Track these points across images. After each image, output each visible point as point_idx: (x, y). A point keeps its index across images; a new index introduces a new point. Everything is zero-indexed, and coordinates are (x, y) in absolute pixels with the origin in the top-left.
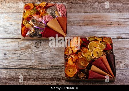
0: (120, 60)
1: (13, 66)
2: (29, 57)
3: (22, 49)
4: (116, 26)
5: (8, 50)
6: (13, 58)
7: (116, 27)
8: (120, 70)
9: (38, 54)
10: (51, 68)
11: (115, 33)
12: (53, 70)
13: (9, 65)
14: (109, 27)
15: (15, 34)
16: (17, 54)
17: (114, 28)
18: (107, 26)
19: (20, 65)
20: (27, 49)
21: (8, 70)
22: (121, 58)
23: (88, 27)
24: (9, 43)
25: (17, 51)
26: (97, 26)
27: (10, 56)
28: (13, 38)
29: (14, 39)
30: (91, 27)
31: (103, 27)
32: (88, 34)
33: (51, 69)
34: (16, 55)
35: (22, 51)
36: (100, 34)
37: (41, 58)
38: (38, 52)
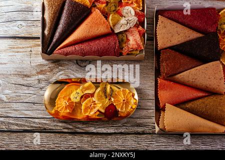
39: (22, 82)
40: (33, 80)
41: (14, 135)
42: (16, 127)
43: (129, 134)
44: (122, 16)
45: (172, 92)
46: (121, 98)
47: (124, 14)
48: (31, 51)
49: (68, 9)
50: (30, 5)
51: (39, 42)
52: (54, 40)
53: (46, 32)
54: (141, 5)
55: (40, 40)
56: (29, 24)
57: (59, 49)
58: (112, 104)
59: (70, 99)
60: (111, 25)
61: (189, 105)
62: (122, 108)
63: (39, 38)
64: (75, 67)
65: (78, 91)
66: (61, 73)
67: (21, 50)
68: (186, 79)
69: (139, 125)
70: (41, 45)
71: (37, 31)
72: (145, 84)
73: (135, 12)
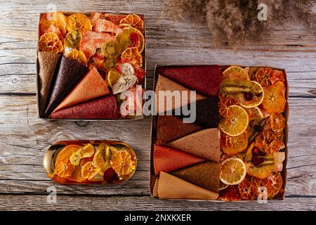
0: (308, 169)
1: (18, 187)
3: (40, 131)
4: (312, 51)
6: (17, 161)
7: (310, 54)
8: (306, 200)
10: (122, 193)
11: (305, 75)
12: (128, 199)
13: (8, 182)
15: (13, 77)
16: (27, 147)
17: (306, 57)
18: (286, 48)
19: (37, 183)
20: (53, 130)
22: (312, 163)
25: (24, 136)
26: (254, 50)
27: (6, 153)
29: (14, 98)
33: (120, 195)
34: (24, 149)
35: (39, 137)
39: (21, 143)
40: (31, 141)
41: (16, 198)
42: (17, 190)
43: (128, 196)
44: (121, 73)
45: (167, 160)
46: (121, 161)
47: (123, 71)
48: (28, 109)
49: (64, 69)
50: (23, 56)
51: (35, 99)
52: (51, 102)
53: (42, 92)
54: (141, 62)
55: (36, 97)
56: (24, 79)
57: (56, 111)
58: (111, 168)
59: (69, 161)
60: (110, 83)
61: (183, 173)
62: (121, 172)
63: (35, 94)
64: (73, 126)
65: (77, 153)
66: (59, 133)
67: (17, 108)
68: (182, 147)
69: (138, 187)
70: (37, 103)
71: (32, 87)
72: (144, 144)
73: (135, 69)
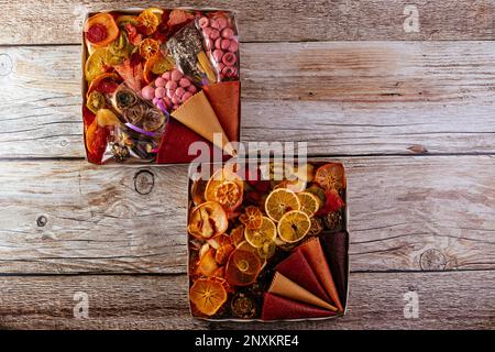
2: (121, 232)
5: (47, 207)
9: (146, 219)
14: (384, 105)
21: (59, 280)
23: (312, 105)
24: (48, 176)
28: (58, 159)
30: (325, 106)
31: (365, 105)
32: (313, 137)
36: (352, 135)
37: (156, 235)
38: (146, 213)
